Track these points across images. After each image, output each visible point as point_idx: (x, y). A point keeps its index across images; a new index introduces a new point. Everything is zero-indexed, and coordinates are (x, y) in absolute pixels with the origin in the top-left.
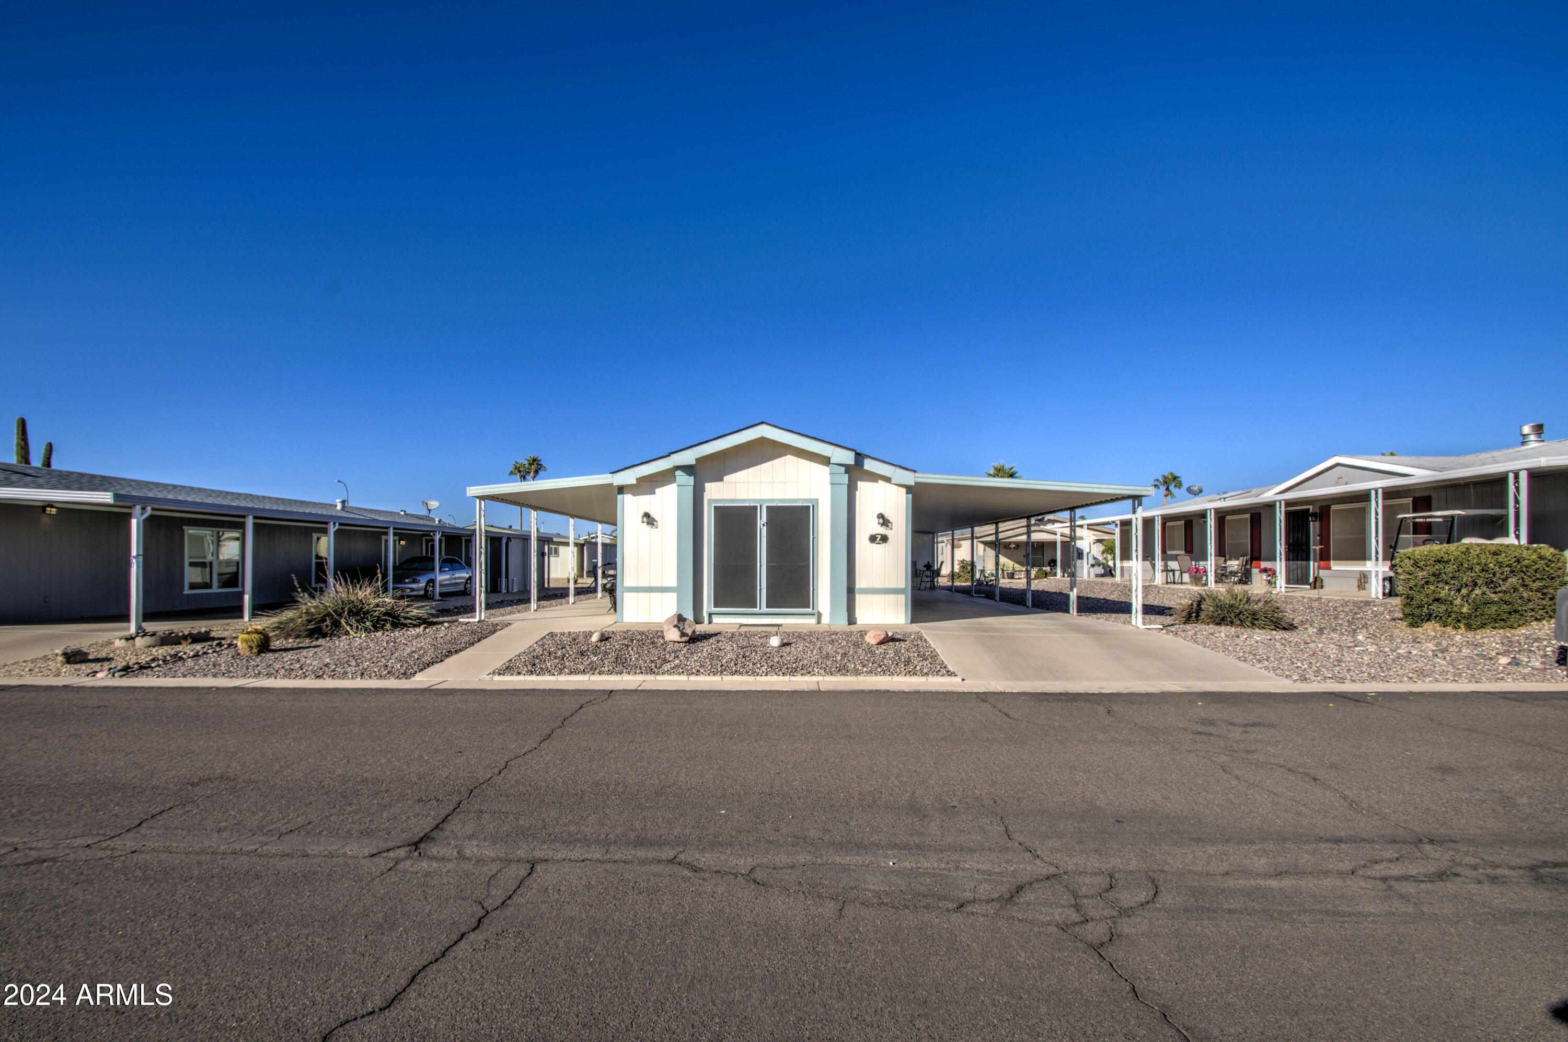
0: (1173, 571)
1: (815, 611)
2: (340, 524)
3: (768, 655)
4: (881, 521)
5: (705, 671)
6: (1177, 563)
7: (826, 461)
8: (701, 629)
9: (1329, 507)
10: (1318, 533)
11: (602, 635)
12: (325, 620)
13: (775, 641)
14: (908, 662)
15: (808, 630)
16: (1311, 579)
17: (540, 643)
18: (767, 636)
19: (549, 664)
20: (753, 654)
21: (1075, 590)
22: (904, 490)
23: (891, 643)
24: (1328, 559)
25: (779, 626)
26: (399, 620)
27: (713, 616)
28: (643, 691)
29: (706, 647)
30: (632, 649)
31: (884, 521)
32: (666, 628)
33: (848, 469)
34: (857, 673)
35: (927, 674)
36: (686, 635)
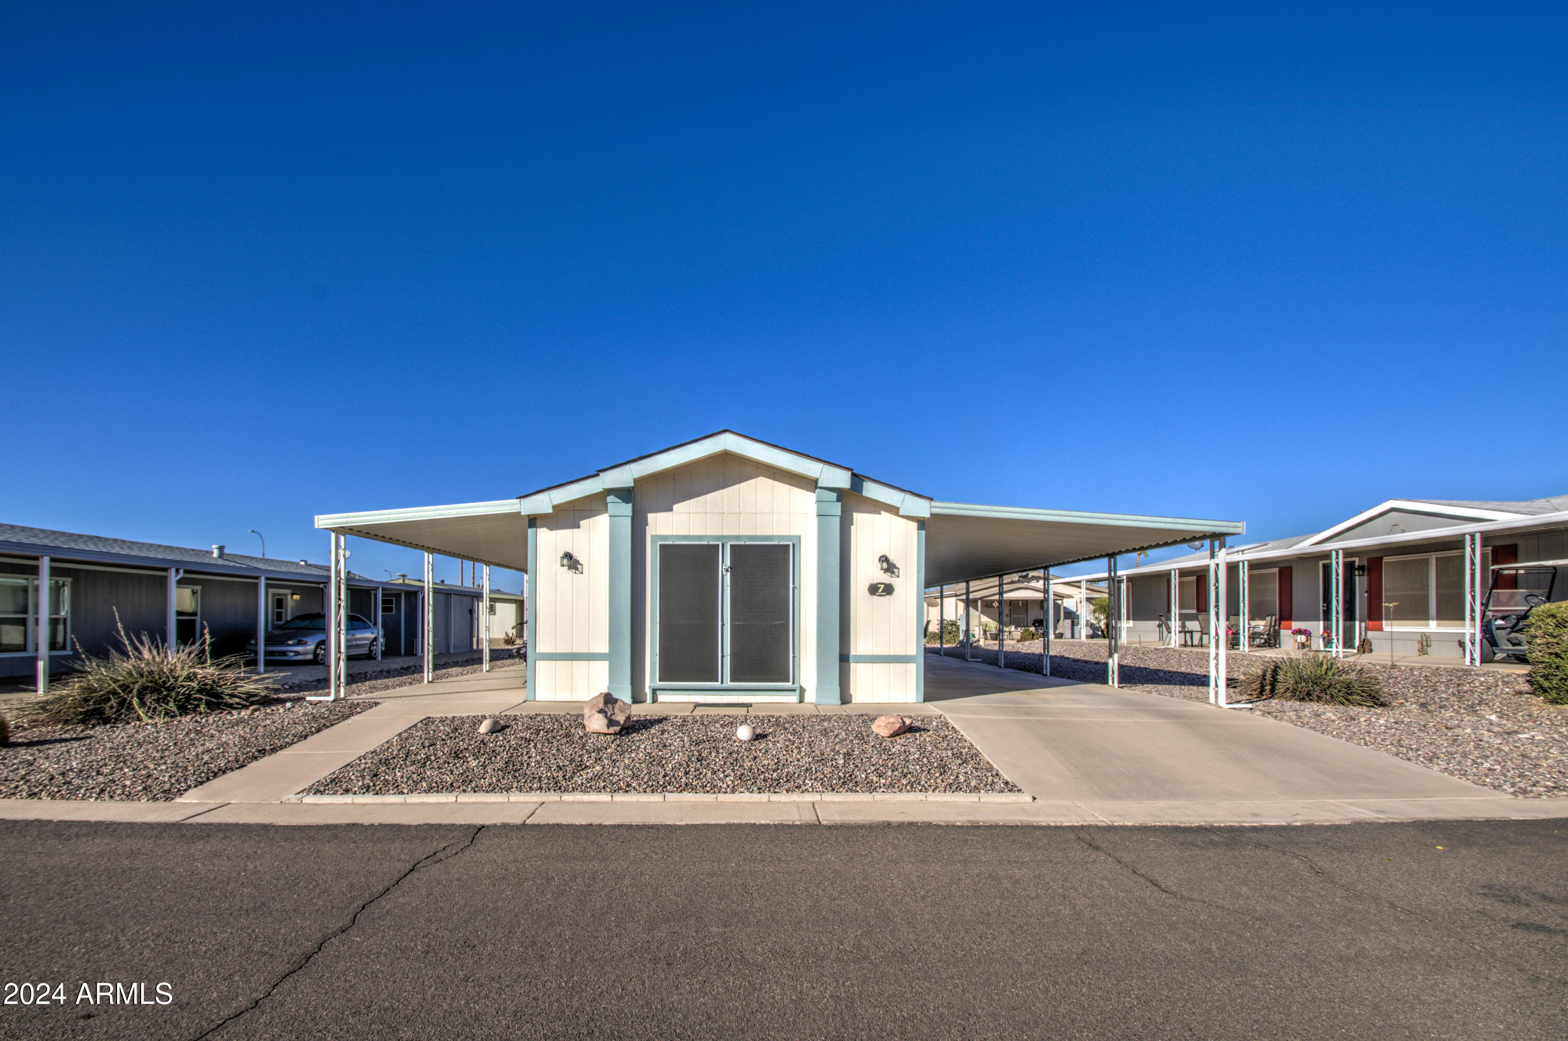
0: (1191, 632)
1: (796, 686)
2: (186, 572)
3: (735, 756)
4: (885, 565)
5: (639, 785)
6: (1197, 623)
7: (811, 484)
8: (639, 711)
9: (1381, 558)
10: (1366, 588)
11: (496, 723)
12: (109, 699)
13: (744, 733)
14: (943, 769)
15: (789, 713)
16: (1357, 643)
17: (405, 735)
18: (733, 723)
19: (399, 774)
20: (713, 754)
21: (1116, 656)
22: (914, 525)
23: (909, 735)
24: (1380, 619)
25: (748, 705)
26: (223, 698)
27: (658, 692)
28: (533, 826)
29: (643, 742)
30: (535, 747)
31: (889, 566)
32: (587, 712)
33: (841, 494)
34: (871, 788)
35: (976, 789)
36: (617, 723)
